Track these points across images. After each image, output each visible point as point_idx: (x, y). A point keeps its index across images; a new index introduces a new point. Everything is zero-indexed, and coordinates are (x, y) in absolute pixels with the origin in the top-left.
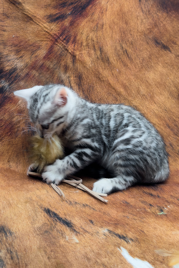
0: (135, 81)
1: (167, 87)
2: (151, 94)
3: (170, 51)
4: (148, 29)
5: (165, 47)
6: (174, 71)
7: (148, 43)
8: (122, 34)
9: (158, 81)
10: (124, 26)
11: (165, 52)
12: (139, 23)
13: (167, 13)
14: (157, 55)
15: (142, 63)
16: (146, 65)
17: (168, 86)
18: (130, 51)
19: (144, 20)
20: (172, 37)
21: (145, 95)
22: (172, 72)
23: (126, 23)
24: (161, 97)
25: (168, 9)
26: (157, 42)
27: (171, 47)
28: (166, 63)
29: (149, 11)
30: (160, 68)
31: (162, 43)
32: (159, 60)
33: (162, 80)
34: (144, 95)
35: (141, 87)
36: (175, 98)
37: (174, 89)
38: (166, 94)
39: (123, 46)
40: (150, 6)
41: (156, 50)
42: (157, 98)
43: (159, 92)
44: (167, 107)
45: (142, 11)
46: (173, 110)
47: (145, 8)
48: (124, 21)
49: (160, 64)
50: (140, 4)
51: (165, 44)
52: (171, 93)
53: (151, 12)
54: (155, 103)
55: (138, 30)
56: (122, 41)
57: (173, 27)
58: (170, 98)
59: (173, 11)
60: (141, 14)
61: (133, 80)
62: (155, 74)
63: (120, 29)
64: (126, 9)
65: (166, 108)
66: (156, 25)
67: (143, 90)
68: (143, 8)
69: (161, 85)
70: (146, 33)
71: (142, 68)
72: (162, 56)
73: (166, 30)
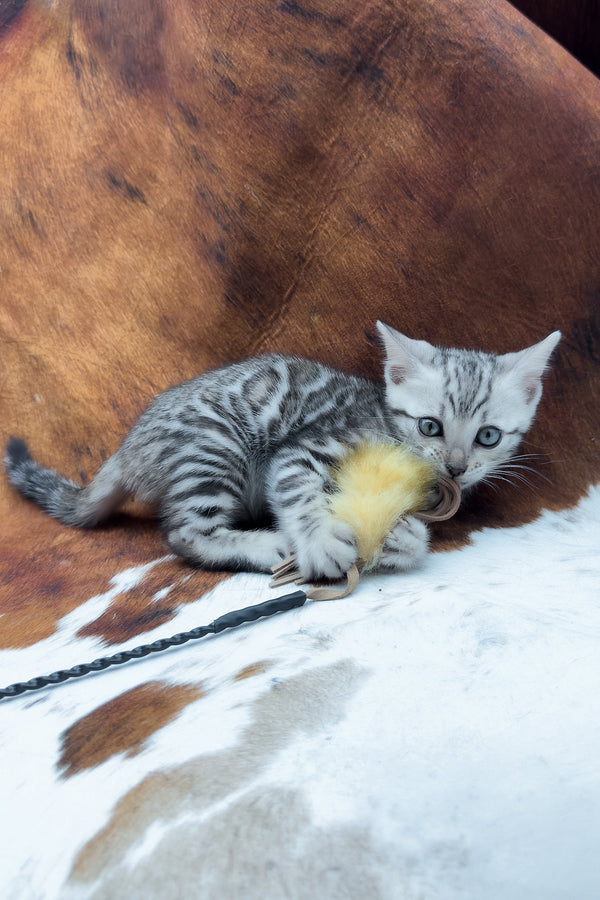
0: (47, 291)
1: (132, 301)
2: (88, 322)
3: (144, 202)
4: (94, 148)
5: (134, 193)
6: (153, 256)
7: (91, 187)
8: (22, 174)
9: (109, 286)
10: (31, 148)
11: (133, 205)
12: (71, 136)
13: (137, 96)
14: (115, 217)
15: (72, 243)
16: (84, 247)
17: (135, 300)
18: (41, 212)
19: (86, 128)
20: (148, 162)
21: (70, 326)
22: (148, 260)
23: (38, 143)
24: (112, 329)
25: (138, 86)
26: (114, 181)
27: (147, 189)
28: (135, 236)
29: (98, 101)
30: (119, 251)
31: (125, 182)
32: (118, 228)
33: (120, 282)
34: (67, 327)
35: (60, 307)
36: (151, 329)
37: (149, 305)
38: (129, 320)
39: (25, 203)
40: (102, 86)
41: (109, 203)
42: (102, 331)
43: (111, 315)
44: (125, 354)
45: (83, 102)
46: (140, 363)
47: (90, 93)
48: (32, 135)
49: (120, 240)
50: (78, 85)
51: (133, 184)
52: (141, 317)
53: (103, 100)
54: (94, 346)
55: (68, 156)
56: (23, 190)
57: (149, 134)
58: (138, 330)
59: (148, 91)
60: (80, 110)
61: (43, 291)
62: (104, 267)
63: (18, 159)
64: (38, 105)
65: (122, 357)
66: (113, 136)
67: (67, 313)
68: (85, 94)
69: (117, 296)
70: (88, 159)
71: (71, 255)
72: (125, 217)
73: (136, 145)
